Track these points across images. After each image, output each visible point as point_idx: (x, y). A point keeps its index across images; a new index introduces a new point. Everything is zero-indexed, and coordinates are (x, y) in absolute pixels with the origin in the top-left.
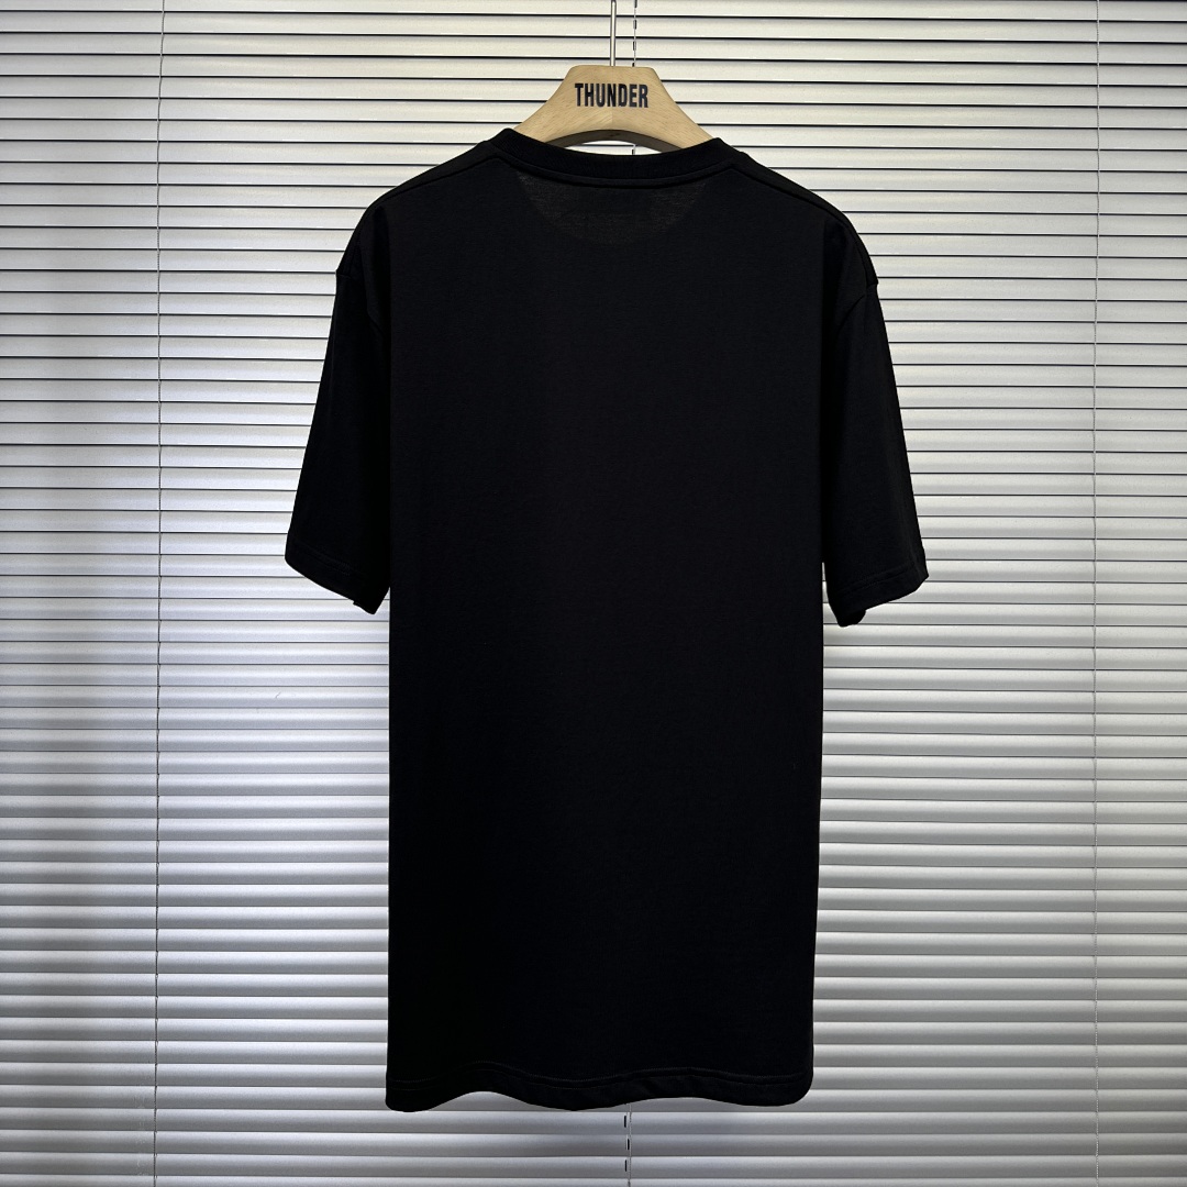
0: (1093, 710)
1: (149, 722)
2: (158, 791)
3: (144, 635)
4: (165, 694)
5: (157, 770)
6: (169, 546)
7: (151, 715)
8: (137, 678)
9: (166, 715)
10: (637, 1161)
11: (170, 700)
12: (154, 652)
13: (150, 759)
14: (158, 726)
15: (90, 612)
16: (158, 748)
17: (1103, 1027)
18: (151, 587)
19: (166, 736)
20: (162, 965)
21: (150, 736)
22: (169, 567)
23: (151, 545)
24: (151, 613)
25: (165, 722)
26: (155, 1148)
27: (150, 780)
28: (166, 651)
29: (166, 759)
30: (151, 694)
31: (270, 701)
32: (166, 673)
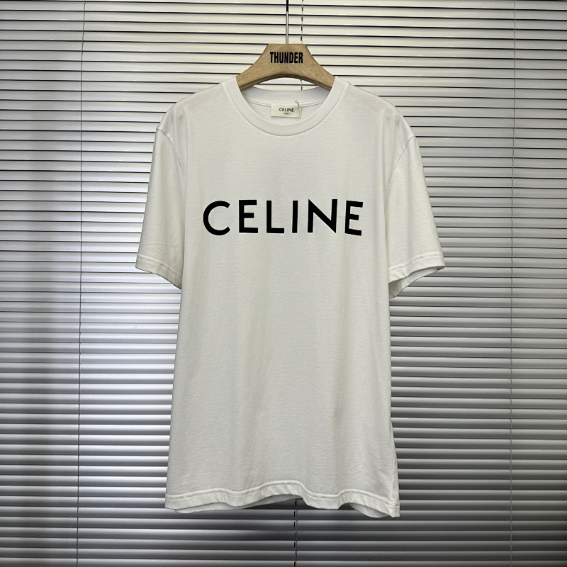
0: (511, 336)
1: (76, 339)
2: (80, 371)
3: (73, 299)
4: (83, 327)
5: (80, 362)
6: (85, 258)
7: (77, 336)
8: (70, 319)
9: (83, 336)
10: (300, 542)
11: (85, 330)
12: (78, 307)
13: (76, 356)
14: (80, 341)
15: (49, 288)
16: (80, 352)
17: (514, 482)
18: (77, 277)
19: (83, 346)
20: (81, 452)
21: (76, 346)
22: (85, 268)
23: (77, 258)
24: (77, 289)
25: (83, 339)
26: (77, 536)
27: (76, 366)
28: (84, 307)
29: (83, 357)
30: (77, 326)
31: (132, 330)
32: (83, 317)
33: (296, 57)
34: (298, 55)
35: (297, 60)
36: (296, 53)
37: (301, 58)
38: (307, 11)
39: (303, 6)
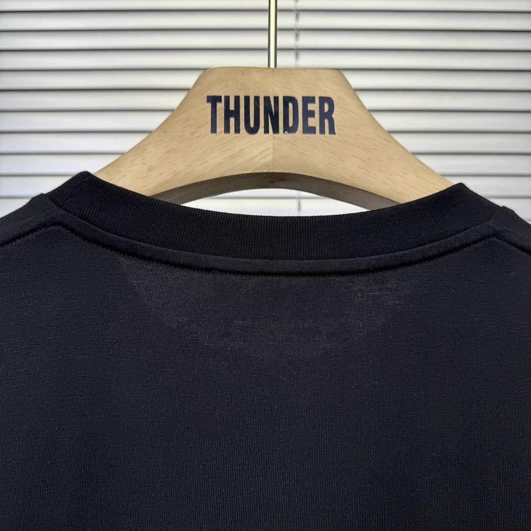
33: (308, 114)
34: (314, 107)
35: (314, 122)
36: (307, 100)
37: (327, 116)
38: (306, 21)
39: (298, 12)
